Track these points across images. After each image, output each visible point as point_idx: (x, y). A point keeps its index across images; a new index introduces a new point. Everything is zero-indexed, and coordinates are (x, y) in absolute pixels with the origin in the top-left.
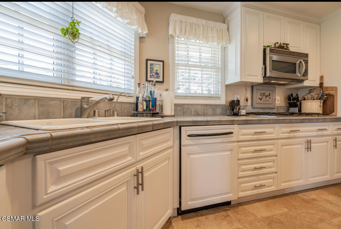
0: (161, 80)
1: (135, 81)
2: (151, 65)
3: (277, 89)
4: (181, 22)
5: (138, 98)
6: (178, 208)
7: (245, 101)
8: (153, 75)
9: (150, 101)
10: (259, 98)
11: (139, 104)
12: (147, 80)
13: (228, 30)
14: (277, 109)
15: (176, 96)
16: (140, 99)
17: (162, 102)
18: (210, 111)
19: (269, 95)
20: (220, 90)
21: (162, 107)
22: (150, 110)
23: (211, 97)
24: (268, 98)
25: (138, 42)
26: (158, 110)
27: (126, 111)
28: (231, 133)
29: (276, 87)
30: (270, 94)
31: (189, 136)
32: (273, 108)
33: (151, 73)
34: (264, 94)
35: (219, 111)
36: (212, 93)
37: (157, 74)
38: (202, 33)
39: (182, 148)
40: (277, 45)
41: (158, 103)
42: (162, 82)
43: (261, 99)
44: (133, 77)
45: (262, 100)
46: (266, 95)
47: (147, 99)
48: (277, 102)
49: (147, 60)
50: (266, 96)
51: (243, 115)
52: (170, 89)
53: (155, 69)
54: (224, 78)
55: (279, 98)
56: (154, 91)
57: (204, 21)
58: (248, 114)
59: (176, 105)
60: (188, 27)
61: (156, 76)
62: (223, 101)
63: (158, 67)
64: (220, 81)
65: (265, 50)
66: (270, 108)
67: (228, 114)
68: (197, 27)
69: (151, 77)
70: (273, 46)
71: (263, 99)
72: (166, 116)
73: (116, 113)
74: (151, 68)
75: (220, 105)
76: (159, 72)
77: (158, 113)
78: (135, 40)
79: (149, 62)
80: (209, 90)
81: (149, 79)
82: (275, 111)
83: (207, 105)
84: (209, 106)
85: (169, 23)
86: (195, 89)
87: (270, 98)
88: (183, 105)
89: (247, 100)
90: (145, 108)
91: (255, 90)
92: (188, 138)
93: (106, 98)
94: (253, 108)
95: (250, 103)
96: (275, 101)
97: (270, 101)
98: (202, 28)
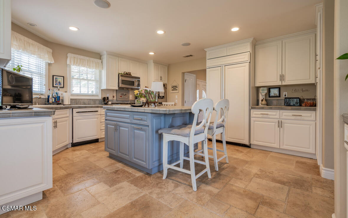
0: (62, 86)
1: (46, 87)
2: (56, 78)
4: (74, 58)
5: (49, 96)
6: (72, 143)
7: (113, 97)
8: (57, 84)
9: (56, 98)
11: (49, 99)
12: (53, 86)
13: (102, 62)
14: (131, 101)
15: (71, 95)
16: (51, 96)
17: (63, 98)
18: (92, 102)
19: (126, 94)
20: (98, 92)
21: (63, 101)
22: (56, 102)
23: (93, 95)
24: (125, 96)
25: (47, 66)
26: (60, 102)
27: (41, 103)
28: (98, 111)
29: (129, 91)
31: (77, 112)
32: (128, 101)
33: (55, 82)
35: (97, 102)
36: (94, 93)
37: (59, 83)
38: (86, 64)
39: (73, 117)
40: (125, 73)
41: (60, 98)
42: (63, 87)
43: (121, 97)
44: (45, 85)
47: (55, 97)
48: (130, 98)
49: (53, 76)
50: (124, 95)
51: (110, 104)
52: (68, 91)
53: (58, 81)
54: (100, 86)
55: (131, 96)
56: (58, 93)
57: (88, 58)
58: (112, 104)
59: (71, 99)
60: (79, 61)
61: (59, 84)
62: (100, 97)
63: (60, 80)
64: (98, 87)
65: (119, 75)
66: (126, 101)
67: (103, 104)
68: (84, 60)
69: (55, 85)
70: (123, 73)
72: (65, 105)
73: (37, 104)
74: (56, 80)
75: (98, 100)
76: (61, 82)
77: (61, 103)
78: (46, 65)
79: (55, 77)
80: (92, 92)
81: (54, 85)
83: (91, 99)
84: (92, 100)
85: (68, 57)
86: (84, 91)
87: (126, 96)
88: (76, 99)
89: (114, 97)
90: (53, 101)
91: (118, 92)
92: (76, 113)
93: (37, 97)
94: (117, 101)
95: (115, 98)
96: (129, 97)
97: (126, 97)
98: (87, 61)
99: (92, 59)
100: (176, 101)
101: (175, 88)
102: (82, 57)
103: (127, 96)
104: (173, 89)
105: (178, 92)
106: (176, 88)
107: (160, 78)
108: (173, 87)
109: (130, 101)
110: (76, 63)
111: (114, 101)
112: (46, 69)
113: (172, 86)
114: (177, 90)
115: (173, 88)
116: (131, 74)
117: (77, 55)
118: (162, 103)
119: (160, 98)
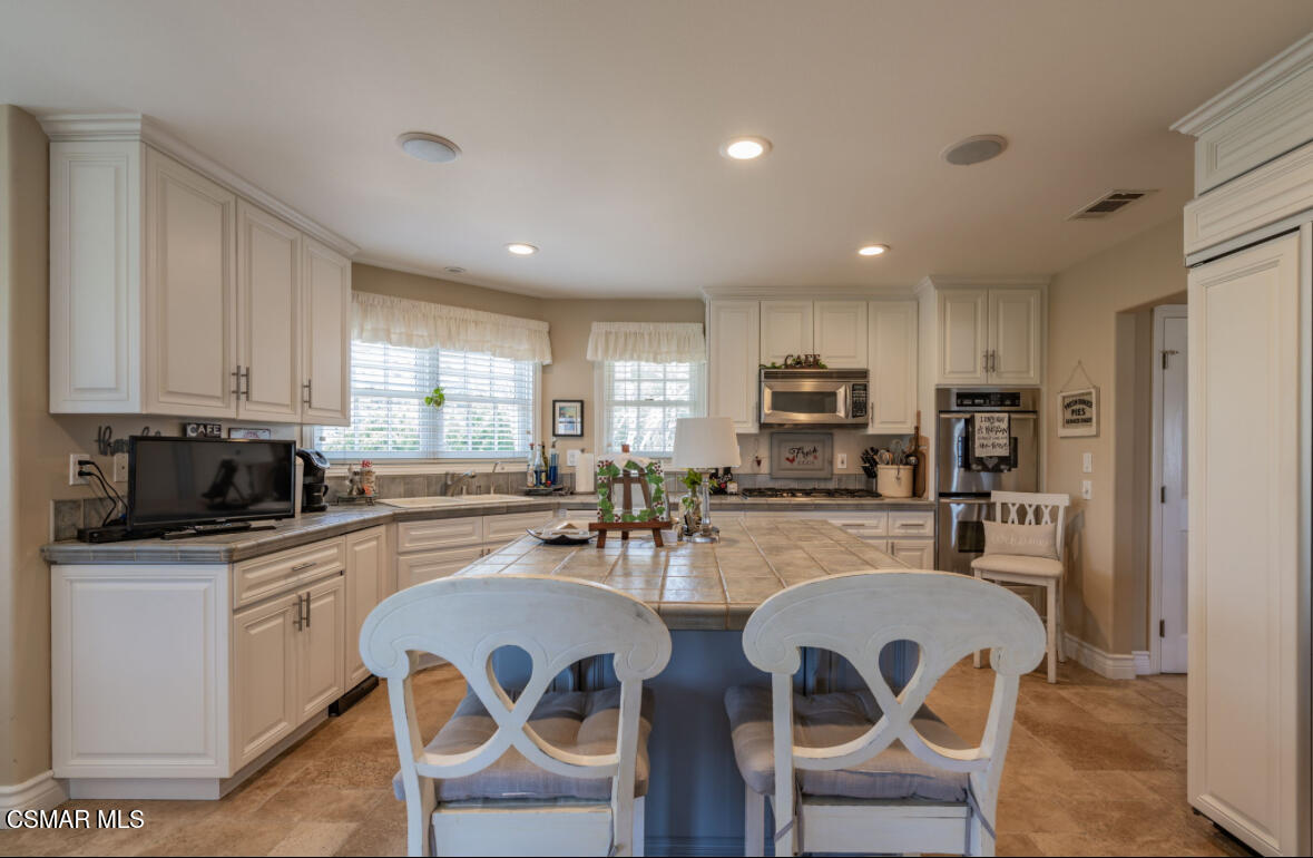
0: (579, 432)
2: (561, 408)
3: (836, 438)
4: (608, 333)
7: (756, 464)
9: (544, 472)
10: (788, 459)
13: (704, 331)
14: (840, 480)
19: (815, 450)
21: (575, 479)
24: (810, 458)
25: (539, 374)
29: (831, 434)
30: (818, 449)
32: (828, 480)
34: (799, 449)
40: (790, 361)
43: (792, 461)
45: (795, 463)
46: (805, 451)
48: (838, 466)
49: (554, 402)
50: (806, 454)
52: (592, 446)
55: (844, 456)
63: (573, 412)
66: (819, 479)
70: (779, 364)
71: (797, 460)
78: (536, 373)
79: (558, 405)
81: (558, 432)
82: (832, 485)
85: (589, 336)
87: (815, 457)
89: (759, 463)
90: (535, 482)
94: (773, 478)
95: (765, 468)
96: (831, 463)
97: (818, 463)
98: (647, 337)
99: (665, 327)
100: (1087, 484)
101: (1078, 409)
102: (632, 327)
103: (820, 458)
104: (1069, 416)
105: (1097, 436)
106: (1087, 409)
107: (980, 362)
108: (1068, 406)
109: (835, 479)
110: (611, 351)
111: (759, 478)
112: (535, 382)
113: (1067, 401)
114: (1088, 420)
115: (1070, 410)
116: (823, 361)
117: (617, 325)
118: (988, 495)
119: (974, 466)
